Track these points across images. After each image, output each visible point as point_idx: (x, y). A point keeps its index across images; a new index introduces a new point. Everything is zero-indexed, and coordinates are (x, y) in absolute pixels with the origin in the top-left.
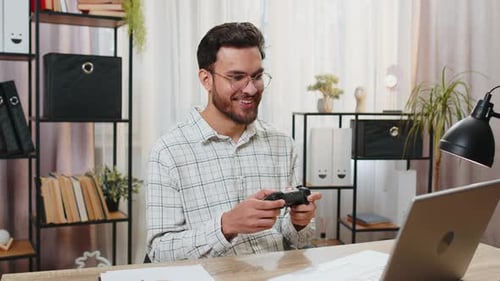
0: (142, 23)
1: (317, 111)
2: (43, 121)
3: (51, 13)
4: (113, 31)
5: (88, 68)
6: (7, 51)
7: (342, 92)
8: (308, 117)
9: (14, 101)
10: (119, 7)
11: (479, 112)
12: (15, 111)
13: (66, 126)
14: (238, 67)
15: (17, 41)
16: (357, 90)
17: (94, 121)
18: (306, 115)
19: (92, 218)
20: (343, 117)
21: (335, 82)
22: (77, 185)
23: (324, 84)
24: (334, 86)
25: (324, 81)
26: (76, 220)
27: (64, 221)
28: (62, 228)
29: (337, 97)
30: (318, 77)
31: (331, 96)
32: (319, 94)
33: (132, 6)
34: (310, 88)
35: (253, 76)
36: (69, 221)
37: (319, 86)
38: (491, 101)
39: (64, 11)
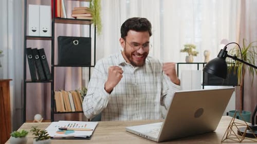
0: (100, 22)
1: (185, 62)
2: (56, 66)
3: (60, 18)
4: (89, 26)
5: (76, 42)
6: (41, 36)
7: (198, 53)
8: (179, 65)
9: (44, 57)
10: (89, 15)
11: (220, 55)
12: (44, 62)
13: (69, 69)
14: (136, 41)
15: (45, 31)
16: (205, 51)
17: (82, 67)
18: (178, 64)
19: (77, 110)
20: (199, 65)
21: (194, 48)
22: (70, 95)
23: (188, 49)
24: (193, 50)
25: (188, 48)
26: (70, 111)
27: (64, 111)
28: (66, 114)
29: (195, 55)
30: (186, 46)
31: (193, 55)
32: (186, 54)
33: (95, 14)
34: (182, 51)
35: (143, 45)
36: (67, 111)
37: (186, 50)
38: (227, 50)
39: (65, 17)
